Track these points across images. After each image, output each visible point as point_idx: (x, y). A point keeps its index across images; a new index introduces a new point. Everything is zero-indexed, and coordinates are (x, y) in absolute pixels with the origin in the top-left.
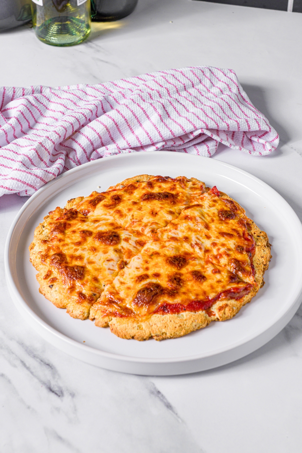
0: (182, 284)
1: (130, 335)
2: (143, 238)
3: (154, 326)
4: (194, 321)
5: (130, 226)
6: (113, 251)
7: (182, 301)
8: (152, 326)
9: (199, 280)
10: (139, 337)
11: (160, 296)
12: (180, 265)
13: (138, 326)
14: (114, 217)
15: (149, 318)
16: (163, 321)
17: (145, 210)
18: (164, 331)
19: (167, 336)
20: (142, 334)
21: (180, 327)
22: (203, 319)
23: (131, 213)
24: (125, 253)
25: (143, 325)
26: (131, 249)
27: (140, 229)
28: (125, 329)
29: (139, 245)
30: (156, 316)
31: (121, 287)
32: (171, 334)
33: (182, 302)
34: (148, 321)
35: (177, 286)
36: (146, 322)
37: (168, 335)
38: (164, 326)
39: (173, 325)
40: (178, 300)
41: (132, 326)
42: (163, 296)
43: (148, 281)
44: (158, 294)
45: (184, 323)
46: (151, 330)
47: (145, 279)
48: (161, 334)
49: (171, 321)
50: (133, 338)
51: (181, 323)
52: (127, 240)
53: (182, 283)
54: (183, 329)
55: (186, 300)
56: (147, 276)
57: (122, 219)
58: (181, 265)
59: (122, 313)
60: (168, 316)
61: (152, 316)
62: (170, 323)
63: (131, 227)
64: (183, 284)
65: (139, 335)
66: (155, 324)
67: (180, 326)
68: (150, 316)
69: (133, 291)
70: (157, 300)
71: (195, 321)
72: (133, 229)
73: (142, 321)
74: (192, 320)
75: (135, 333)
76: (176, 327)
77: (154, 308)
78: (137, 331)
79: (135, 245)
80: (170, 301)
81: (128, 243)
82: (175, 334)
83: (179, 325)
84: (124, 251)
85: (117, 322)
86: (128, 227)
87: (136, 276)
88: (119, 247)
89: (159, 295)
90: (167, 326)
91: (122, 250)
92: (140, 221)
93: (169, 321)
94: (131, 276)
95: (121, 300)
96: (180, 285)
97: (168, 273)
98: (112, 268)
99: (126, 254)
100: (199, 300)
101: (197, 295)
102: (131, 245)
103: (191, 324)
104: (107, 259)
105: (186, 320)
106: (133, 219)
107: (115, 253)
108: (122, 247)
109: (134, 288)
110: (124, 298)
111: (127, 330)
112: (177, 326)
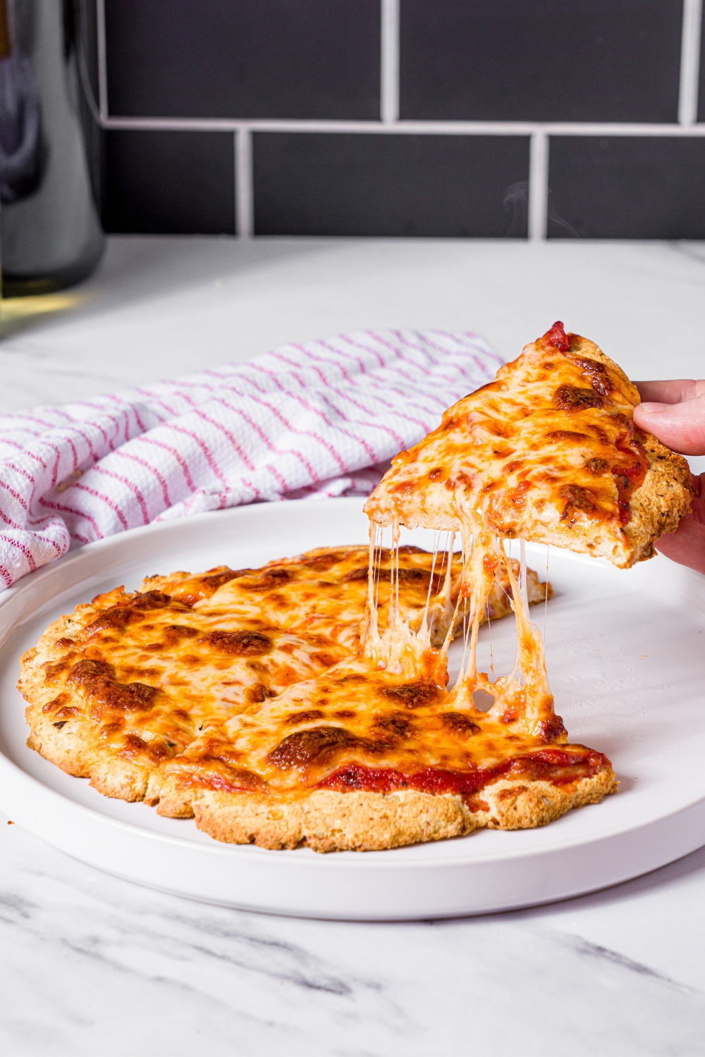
0: (409, 734)
1: (244, 831)
2: (331, 651)
3: (313, 813)
4: (424, 811)
5: (303, 626)
6: (244, 666)
7: (402, 764)
8: (308, 812)
9: (460, 730)
10: (269, 838)
11: (341, 750)
12: (415, 700)
13: (270, 812)
14: (262, 608)
15: (303, 797)
16: (339, 803)
17: (350, 598)
18: (337, 824)
19: (345, 842)
20: (278, 830)
21: (384, 820)
22: (450, 810)
23: (311, 602)
24: (276, 674)
25: (284, 809)
26: (296, 667)
27: (327, 632)
28: (235, 817)
29: (319, 663)
30: (323, 794)
31: (242, 732)
32: (356, 836)
33: (400, 766)
34: (300, 803)
35: (396, 735)
36: (294, 803)
37: (349, 837)
38: (341, 813)
39: (364, 814)
40: (389, 762)
41: (253, 811)
42: (350, 751)
43: (319, 723)
44: (337, 745)
45: (396, 812)
46: (302, 821)
47: (312, 718)
48: (329, 834)
49: (362, 805)
50: (252, 840)
51: (387, 811)
52: (287, 649)
53: (409, 731)
54: (392, 826)
55: (411, 764)
56: (319, 715)
57: (284, 610)
58: (420, 700)
59: (233, 781)
60: (357, 797)
61: (313, 794)
62: (359, 807)
63: (304, 628)
64: (413, 734)
65: (269, 832)
66: (317, 810)
67: (385, 817)
68: (305, 793)
69: (272, 739)
70: (331, 757)
71: (427, 811)
72: (310, 632)
73: (282, 802)
74: (421, 808)
75: (258, 826)
76: (372, 819)
77: (323, 773)
78: (267, 821)
79: (307, 661)
80: (370, 762)
81: (290, 656)
82: (368, 837)
83: (381, 814)
84: (276, 670)
85: (216, 801)
86: (296, 628)
87: (288, 713)
88: (264, 660)
89: (338, 748)
90: (347, 815)
91: (270, 668)
92: (332, 617)
93: (356, 804)
94: (275, 714)
95: (237, 755)
96: (403, 734)
97: (379, 712)
98: (231, 698)
99: (277, 676)
100: (448, 768)
101: (445, 758)
102: (297, 659)
103: (415, 817)
104: (225, 681)
105: (402, 805)
106: (314, 612)
107: (250, 670)
108: (272, 662)
109: (276, 734)
110: (246, 751)
111: (238, 820)
112: (376, 816)
